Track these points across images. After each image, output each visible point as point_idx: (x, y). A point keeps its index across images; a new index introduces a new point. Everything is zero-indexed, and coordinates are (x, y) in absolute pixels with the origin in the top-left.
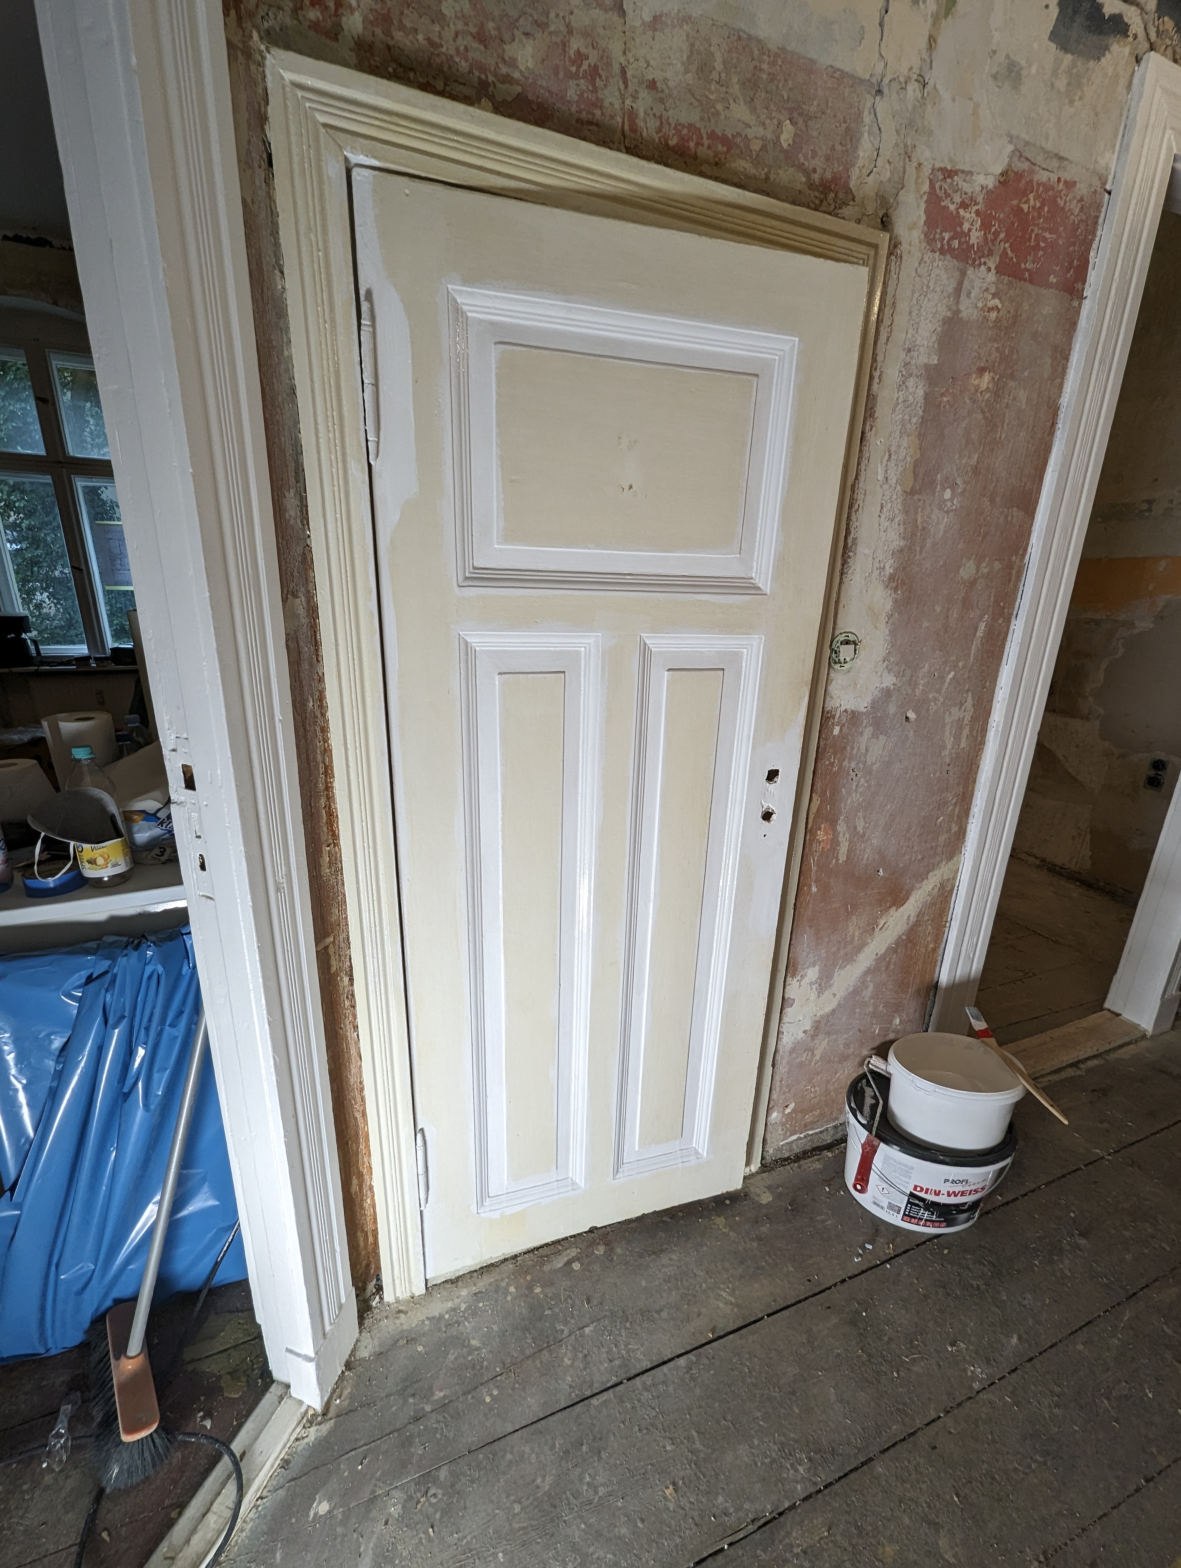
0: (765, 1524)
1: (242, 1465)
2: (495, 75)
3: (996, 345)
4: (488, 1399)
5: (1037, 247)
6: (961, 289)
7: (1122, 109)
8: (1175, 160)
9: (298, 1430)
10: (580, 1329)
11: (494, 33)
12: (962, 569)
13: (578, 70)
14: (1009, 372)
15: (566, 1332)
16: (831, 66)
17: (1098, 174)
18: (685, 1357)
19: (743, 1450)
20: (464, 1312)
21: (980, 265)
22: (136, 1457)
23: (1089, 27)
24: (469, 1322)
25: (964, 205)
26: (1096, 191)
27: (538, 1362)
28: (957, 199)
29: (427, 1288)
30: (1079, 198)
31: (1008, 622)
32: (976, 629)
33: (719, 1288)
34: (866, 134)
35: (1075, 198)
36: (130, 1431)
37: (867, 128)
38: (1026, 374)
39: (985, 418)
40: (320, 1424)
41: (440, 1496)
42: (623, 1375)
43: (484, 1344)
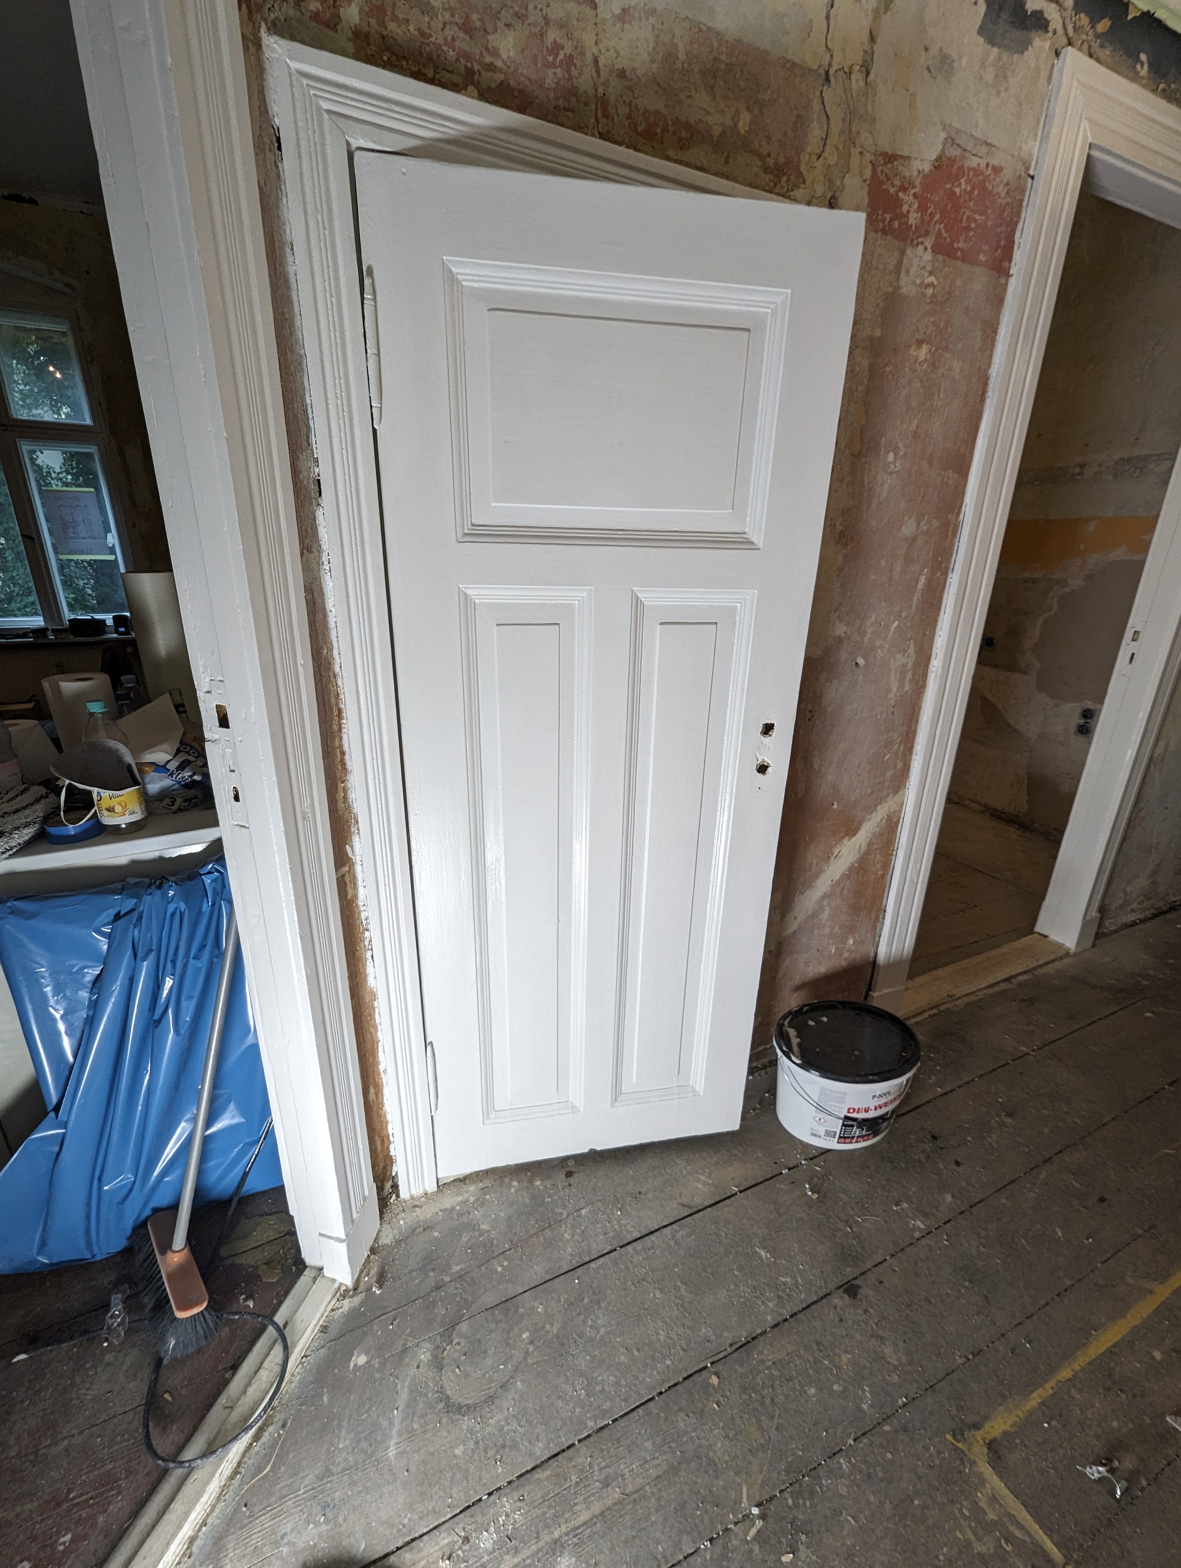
0: (741, 1347)
1: (285, 1332)
2: (480, 64)
3: (932, 319)
4: (499, 1269)
5: (968, 228)
6: (901, 267)
7: (1044, 100)
8: (1090, 148)
9: (333, 1302)
10: (576, 1211)
11: (478, 24)
12: (904, 527)
13: (555, 59)
14: (944, 344)
15: (565, 1214)
16: (783, 57)
17: (1021, 160)
18: (670, 1227)
19: (722, 1294)
20: (473, 1204)
21: (918, 244)
22: (190, 1330)
23: (1013, 22)
24: (478, 1211)
25: (904, 189)
26: (1020, 176)
27: (541, 1238)
28: (897, 182)
29: (438, 1187)
30: (1005, 181)
31: (945, 575)
32: (917, 582)
33: (698, 1173)
34: (815, 122)
35: (1001, 182)
36: (182, 1308)
37: (815, 116)
38: (960, 346)
39: (923, 386)
40: (352, 1297)
41: (463, 1344)
42: (616, 1244)
43: (492, 1227)
